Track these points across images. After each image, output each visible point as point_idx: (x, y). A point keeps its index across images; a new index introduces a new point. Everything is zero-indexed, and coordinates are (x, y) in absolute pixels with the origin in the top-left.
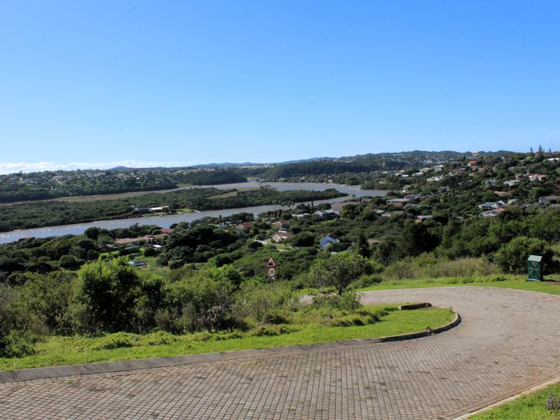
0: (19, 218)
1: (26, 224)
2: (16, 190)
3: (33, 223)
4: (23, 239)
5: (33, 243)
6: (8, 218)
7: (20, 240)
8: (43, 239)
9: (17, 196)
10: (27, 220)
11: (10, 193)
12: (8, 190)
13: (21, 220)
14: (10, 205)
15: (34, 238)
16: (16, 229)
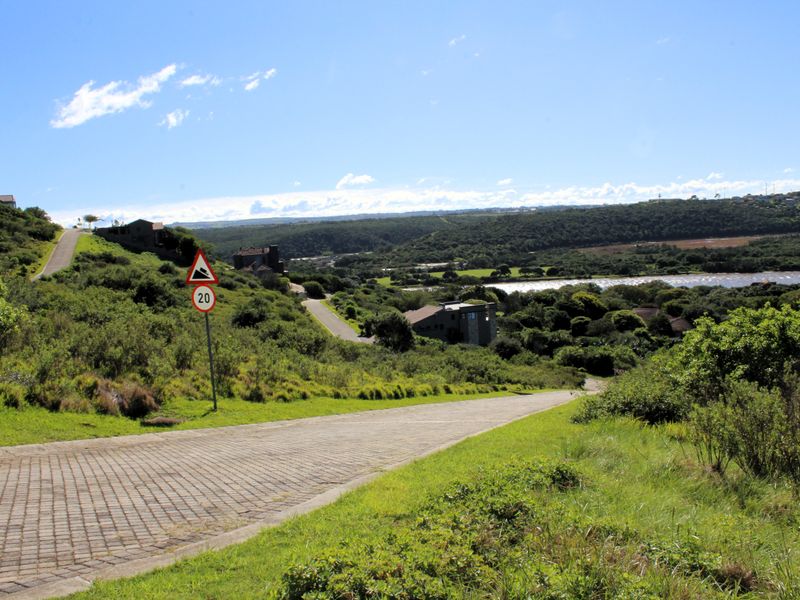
0: (777, 256)
1: (782, 264)
2: (793, 216)
3: (795, 263)
4: (757, 284)
5: (769, 290)
6: (762, 254)
7: (753, 284)
8: (786, 286)
9: (793, 224)
10: (788, 258)
11: (783, 220)
12: (780, 216)
13: (778, 259)
14: (777, 236)
15: (775, 283)
16: (767, 270)
